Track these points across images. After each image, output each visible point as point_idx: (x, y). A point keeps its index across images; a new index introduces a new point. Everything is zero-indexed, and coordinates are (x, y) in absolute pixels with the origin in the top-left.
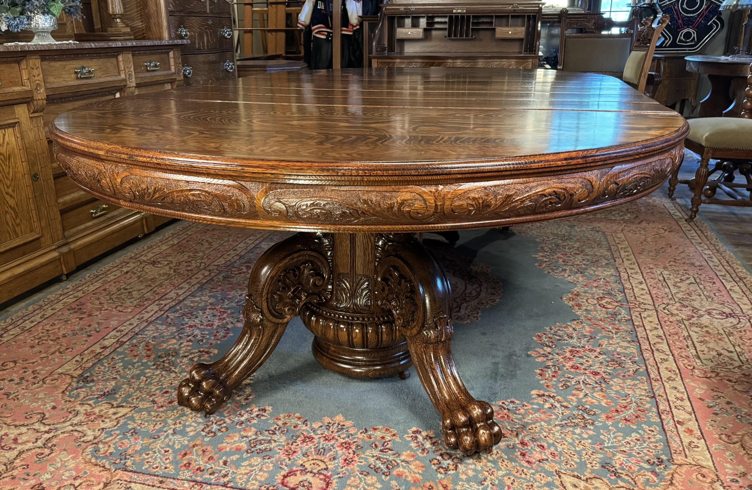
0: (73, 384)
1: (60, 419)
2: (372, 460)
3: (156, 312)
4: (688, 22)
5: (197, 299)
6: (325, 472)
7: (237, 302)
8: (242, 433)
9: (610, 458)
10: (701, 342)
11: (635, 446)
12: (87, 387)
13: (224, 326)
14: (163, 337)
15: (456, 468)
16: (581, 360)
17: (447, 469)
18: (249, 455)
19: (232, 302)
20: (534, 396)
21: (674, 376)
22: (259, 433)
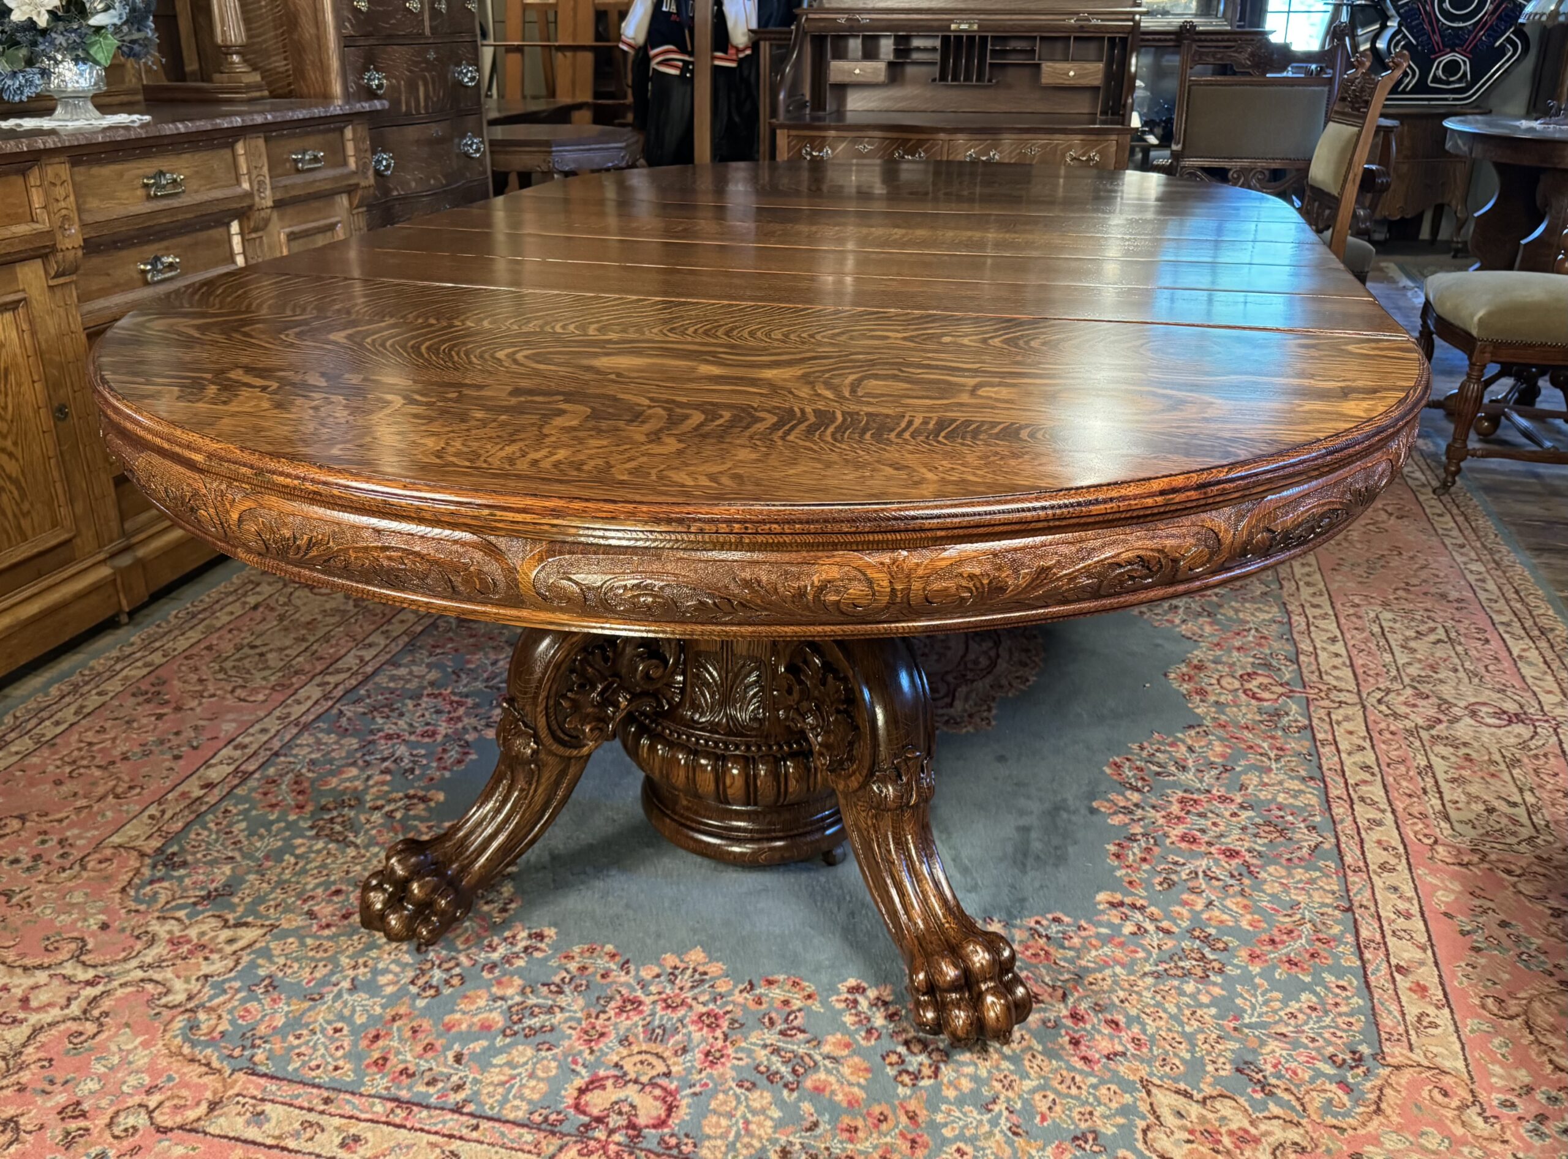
0: (143, 870)
1: (117, 954)
2: (762, 1055)
3: (316, 703)
4: (1455, 39)
5: (403, 671)
6: (664, 1082)
7: (487, 680)
8: (494, 990)
9: (1254, 1051)
10: (1453, 780)
11: (1306, 1023)
12: (172, 877)
13: (457, 737)
14: (331, 762)
15: (936, 1073)
16: (1203, 821)
17: (916, 1076)
18: (508, 1040)
19: (476, 679)
20: (1101, 907)
21: (1393, 861)
22: (528, 990)
